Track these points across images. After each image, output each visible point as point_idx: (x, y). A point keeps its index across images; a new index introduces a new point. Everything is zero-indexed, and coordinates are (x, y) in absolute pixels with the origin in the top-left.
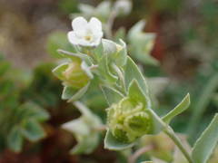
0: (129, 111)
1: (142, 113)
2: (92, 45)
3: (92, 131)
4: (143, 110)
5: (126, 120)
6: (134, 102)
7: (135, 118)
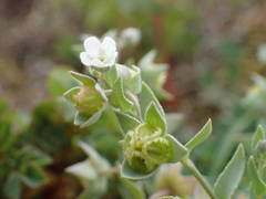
0: (147, 137)
1: (161, 139)
2: (107, 65)
3: (100, 175)
4: (162, 135)
5: (145, 146)
6: (152, 128)
7: (153, 144)
